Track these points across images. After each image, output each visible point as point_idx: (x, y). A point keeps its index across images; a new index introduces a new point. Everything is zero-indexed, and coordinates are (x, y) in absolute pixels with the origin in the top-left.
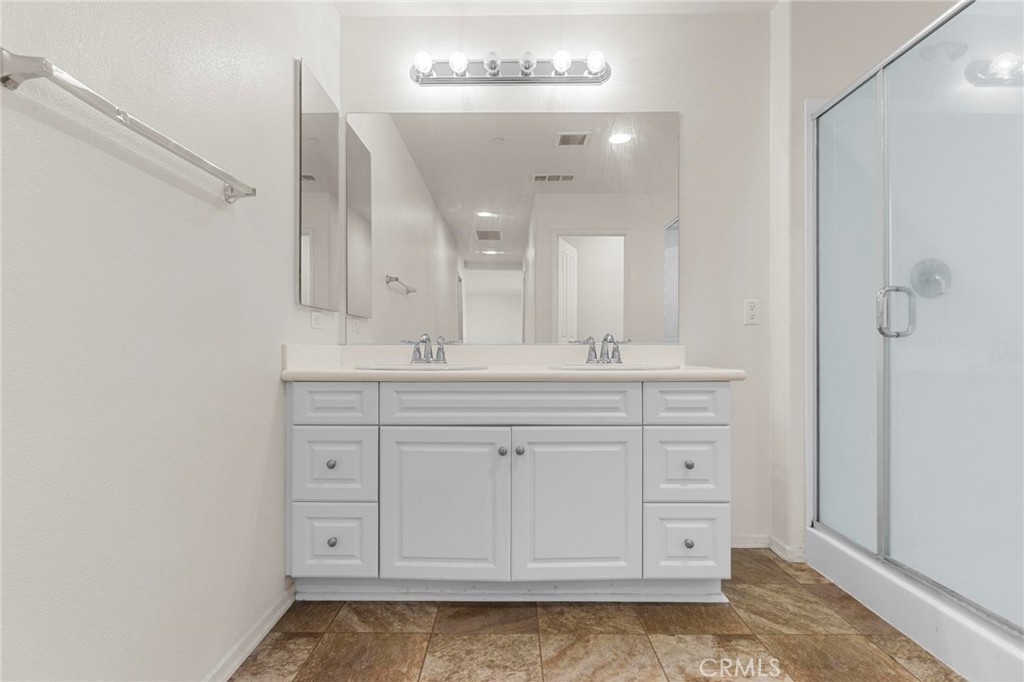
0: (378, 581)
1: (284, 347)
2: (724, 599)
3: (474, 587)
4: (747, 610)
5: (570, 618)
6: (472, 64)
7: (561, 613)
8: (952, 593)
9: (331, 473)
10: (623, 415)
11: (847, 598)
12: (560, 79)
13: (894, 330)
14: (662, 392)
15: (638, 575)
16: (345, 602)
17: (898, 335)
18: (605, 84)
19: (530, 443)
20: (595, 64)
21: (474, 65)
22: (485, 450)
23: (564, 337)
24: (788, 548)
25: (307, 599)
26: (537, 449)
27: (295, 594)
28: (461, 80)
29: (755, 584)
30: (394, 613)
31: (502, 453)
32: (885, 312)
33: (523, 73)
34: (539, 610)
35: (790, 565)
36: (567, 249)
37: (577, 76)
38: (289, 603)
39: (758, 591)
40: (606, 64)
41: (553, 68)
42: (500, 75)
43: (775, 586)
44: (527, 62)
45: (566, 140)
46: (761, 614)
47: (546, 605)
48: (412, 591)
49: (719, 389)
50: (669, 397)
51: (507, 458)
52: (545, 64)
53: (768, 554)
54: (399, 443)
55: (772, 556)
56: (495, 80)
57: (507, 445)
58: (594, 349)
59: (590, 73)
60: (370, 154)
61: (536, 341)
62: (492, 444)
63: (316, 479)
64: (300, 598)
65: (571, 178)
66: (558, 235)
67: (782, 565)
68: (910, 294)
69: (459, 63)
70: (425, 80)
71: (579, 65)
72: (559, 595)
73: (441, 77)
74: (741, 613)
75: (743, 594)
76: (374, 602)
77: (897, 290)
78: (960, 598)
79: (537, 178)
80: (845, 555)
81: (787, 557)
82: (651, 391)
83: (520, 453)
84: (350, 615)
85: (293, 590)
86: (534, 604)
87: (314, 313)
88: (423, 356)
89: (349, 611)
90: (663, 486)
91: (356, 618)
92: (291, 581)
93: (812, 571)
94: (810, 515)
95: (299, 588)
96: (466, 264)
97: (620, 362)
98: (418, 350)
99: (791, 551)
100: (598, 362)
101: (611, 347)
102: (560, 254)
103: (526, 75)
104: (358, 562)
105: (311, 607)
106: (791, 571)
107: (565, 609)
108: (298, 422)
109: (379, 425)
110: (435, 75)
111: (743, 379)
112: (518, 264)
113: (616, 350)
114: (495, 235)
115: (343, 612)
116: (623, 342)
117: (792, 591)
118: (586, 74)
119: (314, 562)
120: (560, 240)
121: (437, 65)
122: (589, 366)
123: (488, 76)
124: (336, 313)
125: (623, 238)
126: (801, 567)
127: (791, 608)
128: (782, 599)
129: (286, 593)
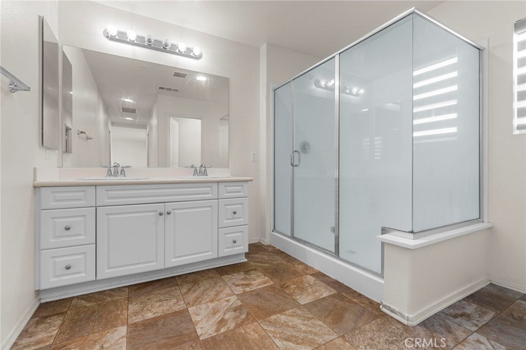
0: (96, 282)
1: (35, 169)
2: (246, 260)
3: (145, 276)
4: (254, 262)
5: (190, 278)
6: (139, 37)
7: (186, 277)
8: (308, 243)
9: (67, 233)
10: (211, 195)
11: (283, 252)
12: (180, 54)
13: (295, 164)
14: (225, 186)
15: (217, 257)
16: (74, 297)
17: (296, 166)
18: (200, 60)
19: (173, 209)
20: (197, 51)
21: (141, 38)
22: (152, 214)
23: (172, 164)
24: (266, 240)
25: (48, 300)
26: (176, 211)
27: (40, 300)
28: (132, 43)
29: (255, 254)
30: (105, 295)
31: (161, 214)
32: (292, 159)
33: (163, 47)
34: (177, 278)
35: (266, 246)
36: (174, 123)
37: (188, 54)
38: (38, 305)
39: (256, 256)
40: (201, 53)
41: (177, 48)
42: (152, 46)
43: (261, 253)
44: (166, 43)
45: (177, 75)
46: (258, 262)
47: (179, 276)
48: (113, 284)
49: (245, 184)
50: (228, 188)
51: (163, 216)
52: (174, 46)
53: (259, 244)
54: (107, 214)
55: (260, 244)
56: (149, 47)
57: (163, 211)
58: (196, 170)
59: (194, 54)
60: (71, 65)
61: (159, 166)
62: (156, 211)
63: (57, 237)
64: (43, 301)
65: (177, 91)
66: (170, 116)
67: (264, 247)
68: (299, 153)
69: (132, 35)
70: (112, 39)
71: (189, 50)
72: (185, 271)
73: (121, 38)
74: (252, 263)
75: (252, 257)
76: (92, 293)
77: (296, 151)
78: (310, 243)
79: (160, 88)
80: (281, 238)
81: (265, 244)
82: (221, 186)
83: (169, 213)
84: (79, 301)
85: (38, 298)
86: (174, 277)
87: (47, 151)
88: (113, 174)
89: (78, 300)
90: (226, 221)
91: (84, 302)
92: (38, 292)
93: (273, 247)
94: (272, 228)
95: (42, 296)
96: (113, 124)
97: (207, 175)
98: (110, 170)
99: (266, 241)
100: (198, 175)
101: (203, 169)
102: (171, 125)
103: (165, 48)
104: (84, 274)
105: (53, 303)
106: (266, 248)
107: (188, 276)
108: (43, 208)
109: (96, 207)
110: (117, 37)
111: (252, 181)
112: (144, 127)
113: (205, 170)
114: (133, 111)
115: (74, 302)
116: (208, 168)
117: (267, 254)
118: (192, 54)
119: (56, 279)
120: (171, 118)
121: (120, 33)
122: (194, 177)
123: (146, 44)
124: (57, 151)
125: (200, 120)
126: (270, 246)
127: (267, 259)
128: (264, 256)
129: (35, 300)
